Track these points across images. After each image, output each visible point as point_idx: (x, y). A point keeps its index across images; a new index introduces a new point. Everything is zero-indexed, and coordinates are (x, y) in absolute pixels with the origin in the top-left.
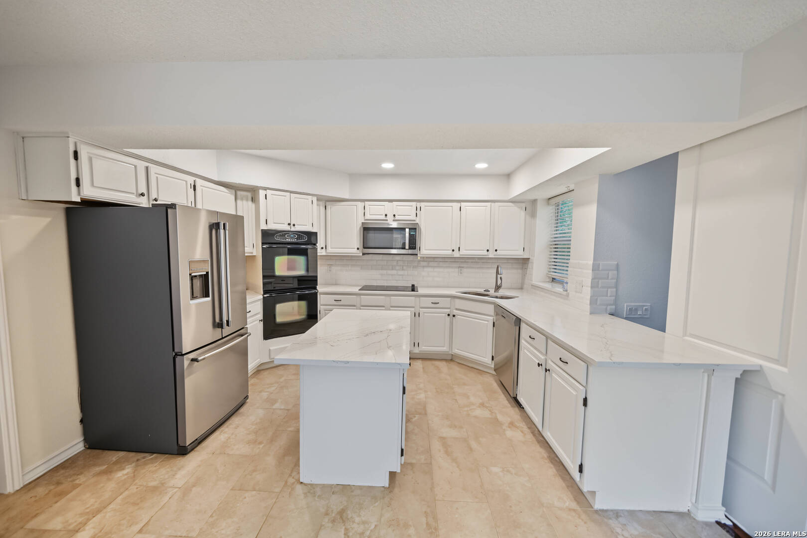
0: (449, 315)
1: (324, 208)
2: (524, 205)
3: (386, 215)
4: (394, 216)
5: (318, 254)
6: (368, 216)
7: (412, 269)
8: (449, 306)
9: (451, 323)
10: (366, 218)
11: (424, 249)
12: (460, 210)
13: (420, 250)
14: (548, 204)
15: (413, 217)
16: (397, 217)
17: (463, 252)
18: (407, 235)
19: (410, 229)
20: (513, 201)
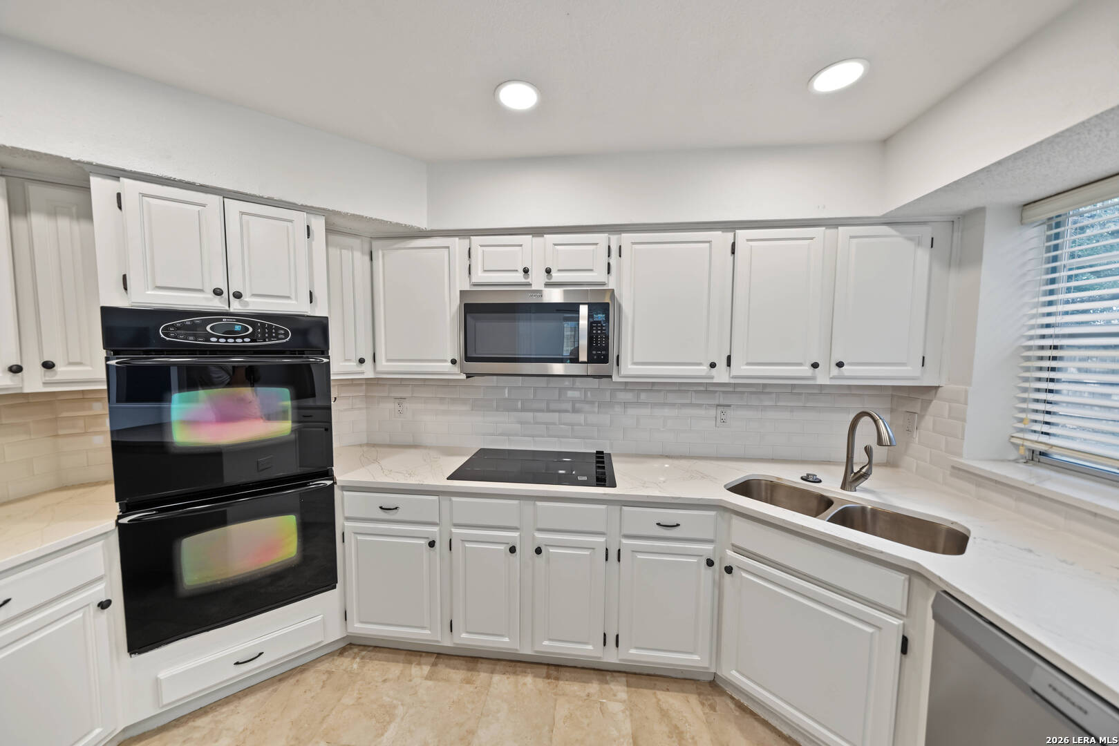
0: (710, 563)
1: (367, 258)
2: (926, 232)
3: (526, 271)
4: (548, 271)
5: (332, 378)
6: (480, 276)
7: (596, 410)
8: (711, 537)
9: (719, 587)
10: (474, 280)
11: (629, 362)
12: (733, 253)
13: (618, 365)
14: (1022, 222)
15: (598, 275)
16: (556, 276)
17: (741, 369)
18: (584, 323)
19: (589, 305)
20: (890, 221)
